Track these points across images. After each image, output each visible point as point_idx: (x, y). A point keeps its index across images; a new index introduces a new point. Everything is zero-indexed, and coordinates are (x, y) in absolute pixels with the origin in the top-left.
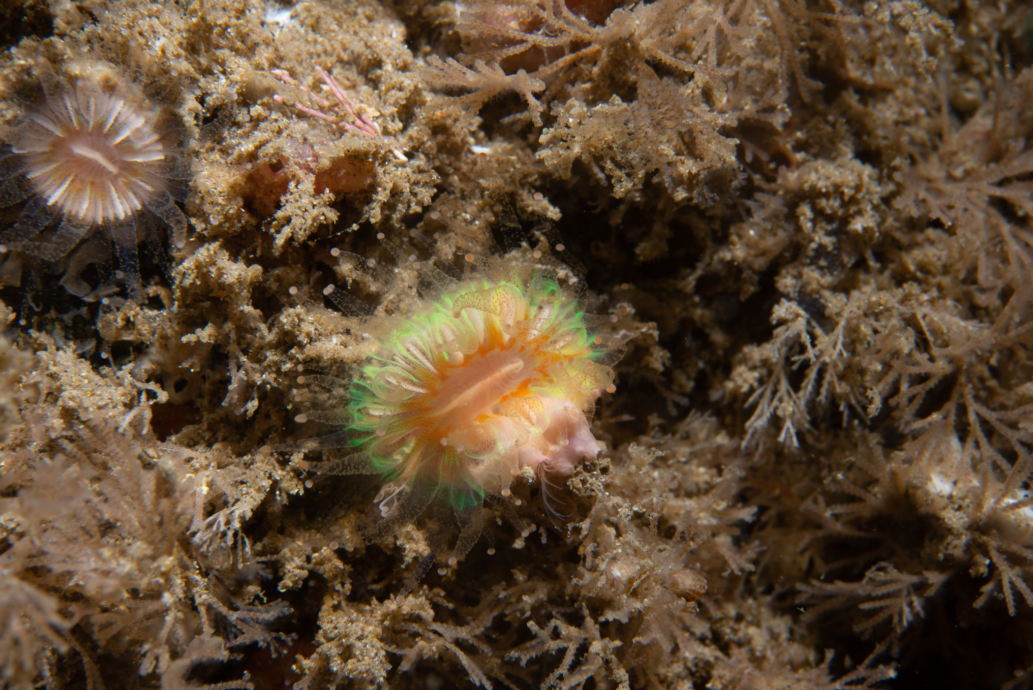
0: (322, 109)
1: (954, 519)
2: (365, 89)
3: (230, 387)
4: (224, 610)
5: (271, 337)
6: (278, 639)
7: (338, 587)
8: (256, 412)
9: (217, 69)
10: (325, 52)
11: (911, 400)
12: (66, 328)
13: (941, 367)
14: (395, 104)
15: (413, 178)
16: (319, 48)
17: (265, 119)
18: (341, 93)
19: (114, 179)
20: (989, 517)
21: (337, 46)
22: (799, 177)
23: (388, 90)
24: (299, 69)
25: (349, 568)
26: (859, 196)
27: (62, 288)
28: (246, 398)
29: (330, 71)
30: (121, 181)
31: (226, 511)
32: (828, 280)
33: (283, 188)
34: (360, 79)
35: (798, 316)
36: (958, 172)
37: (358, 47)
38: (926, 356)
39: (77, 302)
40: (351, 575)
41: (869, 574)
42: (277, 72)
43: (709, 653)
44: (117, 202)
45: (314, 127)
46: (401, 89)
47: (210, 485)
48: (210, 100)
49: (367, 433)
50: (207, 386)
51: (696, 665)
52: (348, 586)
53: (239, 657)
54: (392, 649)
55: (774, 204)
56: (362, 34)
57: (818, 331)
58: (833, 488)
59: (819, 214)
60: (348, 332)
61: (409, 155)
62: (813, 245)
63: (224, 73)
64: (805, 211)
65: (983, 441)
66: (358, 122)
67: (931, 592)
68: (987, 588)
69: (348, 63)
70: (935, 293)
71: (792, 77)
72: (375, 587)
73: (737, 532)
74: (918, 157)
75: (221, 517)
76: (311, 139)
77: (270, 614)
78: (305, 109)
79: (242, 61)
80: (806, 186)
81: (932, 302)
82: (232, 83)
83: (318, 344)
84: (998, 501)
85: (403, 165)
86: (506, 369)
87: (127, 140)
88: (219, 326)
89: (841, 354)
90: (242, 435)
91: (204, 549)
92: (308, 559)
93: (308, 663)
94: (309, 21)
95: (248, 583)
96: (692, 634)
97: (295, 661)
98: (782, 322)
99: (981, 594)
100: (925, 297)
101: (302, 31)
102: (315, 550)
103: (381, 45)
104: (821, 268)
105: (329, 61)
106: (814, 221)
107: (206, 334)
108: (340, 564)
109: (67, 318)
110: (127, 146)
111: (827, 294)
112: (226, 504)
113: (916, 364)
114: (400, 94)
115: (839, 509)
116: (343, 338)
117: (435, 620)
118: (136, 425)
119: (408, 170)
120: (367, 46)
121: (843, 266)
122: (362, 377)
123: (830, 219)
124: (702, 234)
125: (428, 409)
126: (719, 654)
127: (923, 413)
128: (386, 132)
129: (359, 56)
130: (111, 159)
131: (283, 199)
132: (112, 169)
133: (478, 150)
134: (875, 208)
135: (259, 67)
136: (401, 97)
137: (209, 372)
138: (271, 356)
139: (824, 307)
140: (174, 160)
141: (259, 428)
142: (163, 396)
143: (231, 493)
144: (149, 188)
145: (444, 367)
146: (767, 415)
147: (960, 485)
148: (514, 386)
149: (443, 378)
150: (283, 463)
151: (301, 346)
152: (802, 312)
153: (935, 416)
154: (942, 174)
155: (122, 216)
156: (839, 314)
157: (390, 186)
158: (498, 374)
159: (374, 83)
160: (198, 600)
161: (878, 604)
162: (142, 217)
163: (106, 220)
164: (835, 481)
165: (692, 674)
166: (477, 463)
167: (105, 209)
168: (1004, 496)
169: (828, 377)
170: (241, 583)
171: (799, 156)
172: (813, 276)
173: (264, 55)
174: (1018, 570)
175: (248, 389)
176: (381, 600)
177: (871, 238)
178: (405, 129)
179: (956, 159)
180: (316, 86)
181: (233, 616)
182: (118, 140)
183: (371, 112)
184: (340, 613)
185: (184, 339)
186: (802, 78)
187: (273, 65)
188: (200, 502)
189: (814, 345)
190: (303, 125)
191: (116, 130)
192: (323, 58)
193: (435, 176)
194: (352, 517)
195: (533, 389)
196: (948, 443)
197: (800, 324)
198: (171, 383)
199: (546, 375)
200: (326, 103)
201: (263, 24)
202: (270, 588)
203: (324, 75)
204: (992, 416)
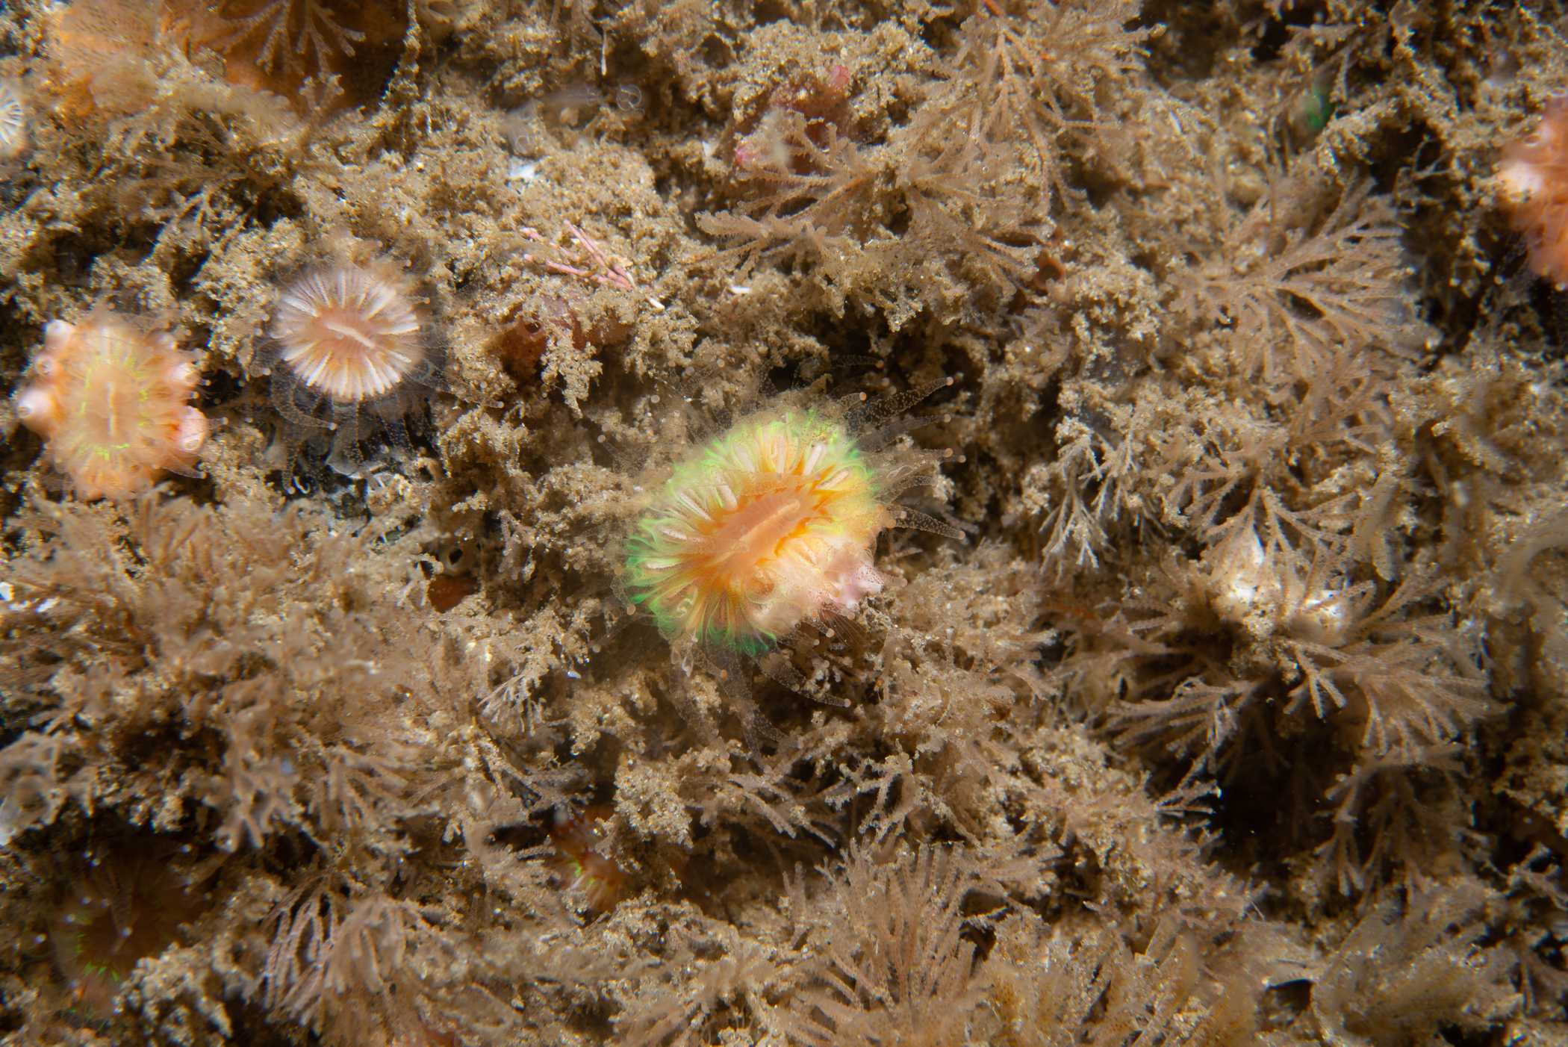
0: (573, 264)
1: (1258, 626)
2: (617, 238)
3: (505, 553)
4: (519, 776)
5: (540, 498)
6: (574, 801)
7: (632, 746)
8: (534, 576)
9: (464, 233)
10: (574, 205)
11: (1206, 508)
12: (336, 508)
13: (1235, 471)
14: (649, 251)
15: (672, 324)
16: (566, 201)
17: (517, 280)
18: (594, 245)
19: (371, 354)
20: (1293, 620)
21: (585, 197)
22: (1069, 289)
23: (640, 238)
24: (547, 225)
25: (642, 727)
26: (1134, 300)
27: (328, 468)
28: (522, 561)
29: (579, 225)
30: (378, 356)
31: (514, 680)
32: (1110, 391)
33: (542, 346)
34: (610, 228)
35: (1081, 432)
36: (1242, 268)
37: (605, 196)
38: (1218, 461)
39: (345, 481)
40: (644, 733)
41: (1177, 691)
42: (526, 230)
43: (1022, 784)
44: (376, 376)
45: (567, 283)
46: (652, 236)
47: (495, 651)
48: (460, 266)
49: (649, 588)
50: (482, 555)
51: (1009, 798)
52: (642, 745)
53: (538, 824)
54: (691, 803)
55: (1045, 318)
56: (609, 182)
57: (1105, 446)
58: (1132, 604)
59: (1094, 324)
60: (618, 487)
61: (666, 302)
62: (1092, 357)
63: (472, 236)
64: (1080, 322)
65: (1285, 543)
66: (611, 274)
67: (1240, 703)
68: (1296, 693)
69: (597, 213)
70: (1222, 396)
71: (1054, 188)
72: (669, 743)
73: (1038, 656)
74: (1200, 257)
75: (509, 687)
76: (565, 296)
77: (566, 776)
78: (556, 266)
79: (490, 223)
80: (1078, 298)
81: (1218, 405)
82: (480, 247)
83: (589, 502)
84: (1301, 603)
85: (661, 313)
86: (782, 511)
87: (381, 313)
88: (488, 492)
89: (1131, 468)
90: (522, 601)
91: (495, 719)
92: (600, 721)
93: (608, 825)
94: (554, 175)
95: (541, 749)
96: (1002, 767)
97: (596, 825)
98: (1068, 440)
99: (1290, 699)
100: (1211, 401)
101: (548, 185)
102: (605, 710)
103: (629, 193)
104: (1103, 380)
105: (578, 214)
106: (1090, 329)
107: (477, 501)
108: (632, 723)
109: (337, 497)
110: (381, 319)
111: (1110, 405)
112: (512, 672)
113: (1207, 468)
114: (654, 241)
115: (1142, 625)
116: (613, 493)
117: (733, 771)
118: (414, 598)
119: (666, 317)
120: (615, 195)
121: (1126, 376)
122: (638, 532)
123: (1106, 328)
124: (978, 356)
125: (708, 558)
126: (1033, 785)
127: (1219, 520)
128: (641, 282)
129: (607, 206)
130: (368, 334)
131: (543, 358)
132: (369, 344)
133: (738, 290)
134: (1153, 312)
135: (505, 228)
136: (653, 244)
137: (483, 540)
138: (543, 517)
139: (1110, 421)
140: (429, 328)
141: (539, 589)
142: (438, 567)
143: (516, 659)
144: (408, 360)
145: (719, 515)
146: (1063, 538)
147: (1262, 590)
148: (792, 527)
149: (719, 525)
150: (566, 625)
151: (571, 505)
152: (1086, 428)
153: (1231, 521)
154: (1226, 271)
155: (382, 391)
156: (1125, 427)
157: (649, 335)
158: (774, 517)
159: (626, 231)
160: (492, 767)
161: (1189, 720)
162: (404, 388)
163: (366, 396)
164: (1133, 597)
165: (1006, 808)
166: (759, 607)
167: (364, 385)
168: (1306, 596)
169: (1118, 492)
170: (533, 749)
171: (1069, 266)
172: (1095, 388)
173: (511, 215)
174: (1326, 671)
175: (524, 553)
176: (677, 757)
177: (1152, 345)
178: (660, 275)
179: (1238, 253)
180: (566, 242)
181: (528, 781)
182: (372, 314)
183: (623, 262)
184: (636, 771)
185: (455, 508)
186: (1064, 189)
187: (520, 222)
188: (484, 669)
189: (1100, 461)
190: (556, 282)
191: (369, 302)
192: (571, 210)
193: (694, 321)
194: (641, 674)
195: (812, 526)
196: (1249, 548)
197: (1085, 440)
198: (446, 555)
199: (823, 512)
200: (577, 258)
201: (507, 182)
202: (563, 753)
203: (573, 229)
204: (1292, 517)
